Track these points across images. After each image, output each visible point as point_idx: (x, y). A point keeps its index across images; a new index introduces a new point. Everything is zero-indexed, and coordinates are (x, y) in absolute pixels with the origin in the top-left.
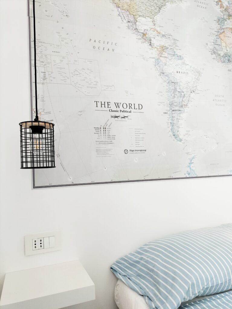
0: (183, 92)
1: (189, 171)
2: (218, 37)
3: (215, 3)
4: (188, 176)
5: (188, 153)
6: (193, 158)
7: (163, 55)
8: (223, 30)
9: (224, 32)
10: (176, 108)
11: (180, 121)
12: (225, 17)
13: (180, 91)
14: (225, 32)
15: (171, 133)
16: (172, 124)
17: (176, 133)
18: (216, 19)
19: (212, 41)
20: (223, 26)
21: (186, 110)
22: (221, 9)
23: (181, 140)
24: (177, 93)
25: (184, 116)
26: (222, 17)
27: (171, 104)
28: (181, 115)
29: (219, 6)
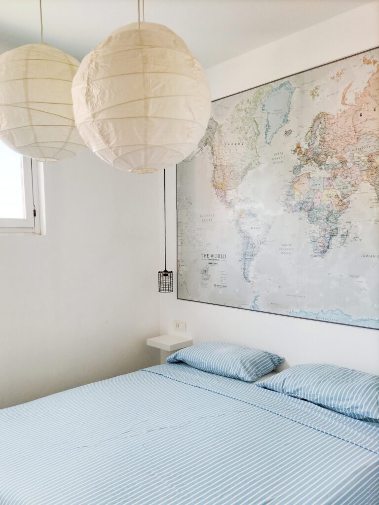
0: (254, 244)
1: (254, 305)
2: (292, 187)
3: (293, 152)
4: (253, 309)
5: (254, 292)
6: (258, 296)
7: (242, 217)
8: (298, 179)
9: (299, 179)
10: (248, 257)
11: (250, 267)
12: (302, 163)
13: (251, 243)
14: (301, 180)
15: (243, 276)
16: (244, 269)
17: (246, 276)
18: (291, 169)
19: (285, 193)
20: (298, 174)
21: (255, 258)
22: (299, 157)
23: (249, 282)
24: (250, 245)
25: (253, 263)
26: (299, 164)
27: (245, 254)
28: (251, 262)
29: (296, 154)
